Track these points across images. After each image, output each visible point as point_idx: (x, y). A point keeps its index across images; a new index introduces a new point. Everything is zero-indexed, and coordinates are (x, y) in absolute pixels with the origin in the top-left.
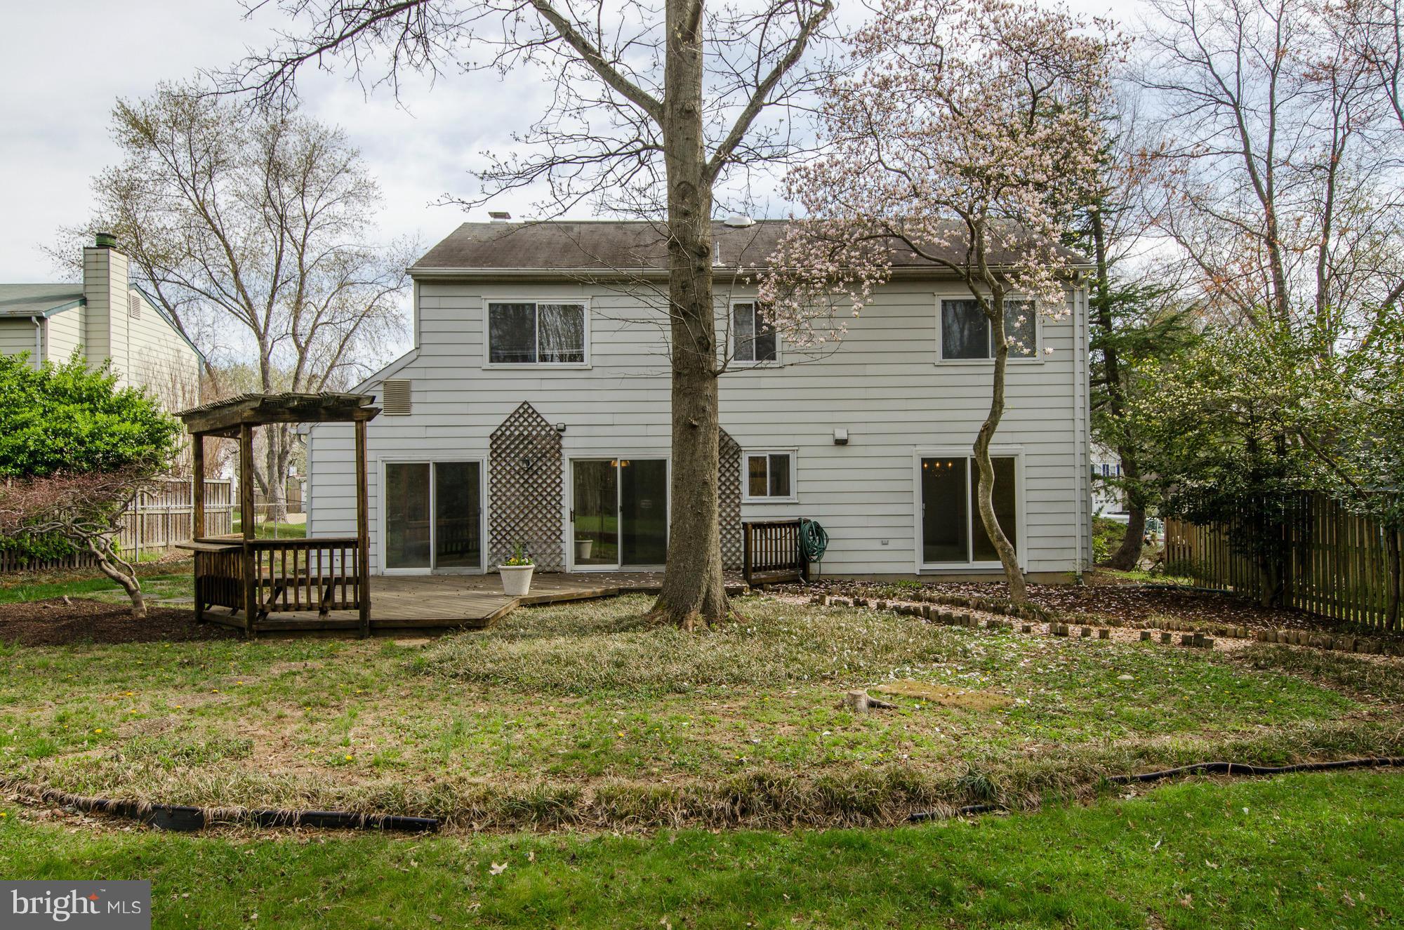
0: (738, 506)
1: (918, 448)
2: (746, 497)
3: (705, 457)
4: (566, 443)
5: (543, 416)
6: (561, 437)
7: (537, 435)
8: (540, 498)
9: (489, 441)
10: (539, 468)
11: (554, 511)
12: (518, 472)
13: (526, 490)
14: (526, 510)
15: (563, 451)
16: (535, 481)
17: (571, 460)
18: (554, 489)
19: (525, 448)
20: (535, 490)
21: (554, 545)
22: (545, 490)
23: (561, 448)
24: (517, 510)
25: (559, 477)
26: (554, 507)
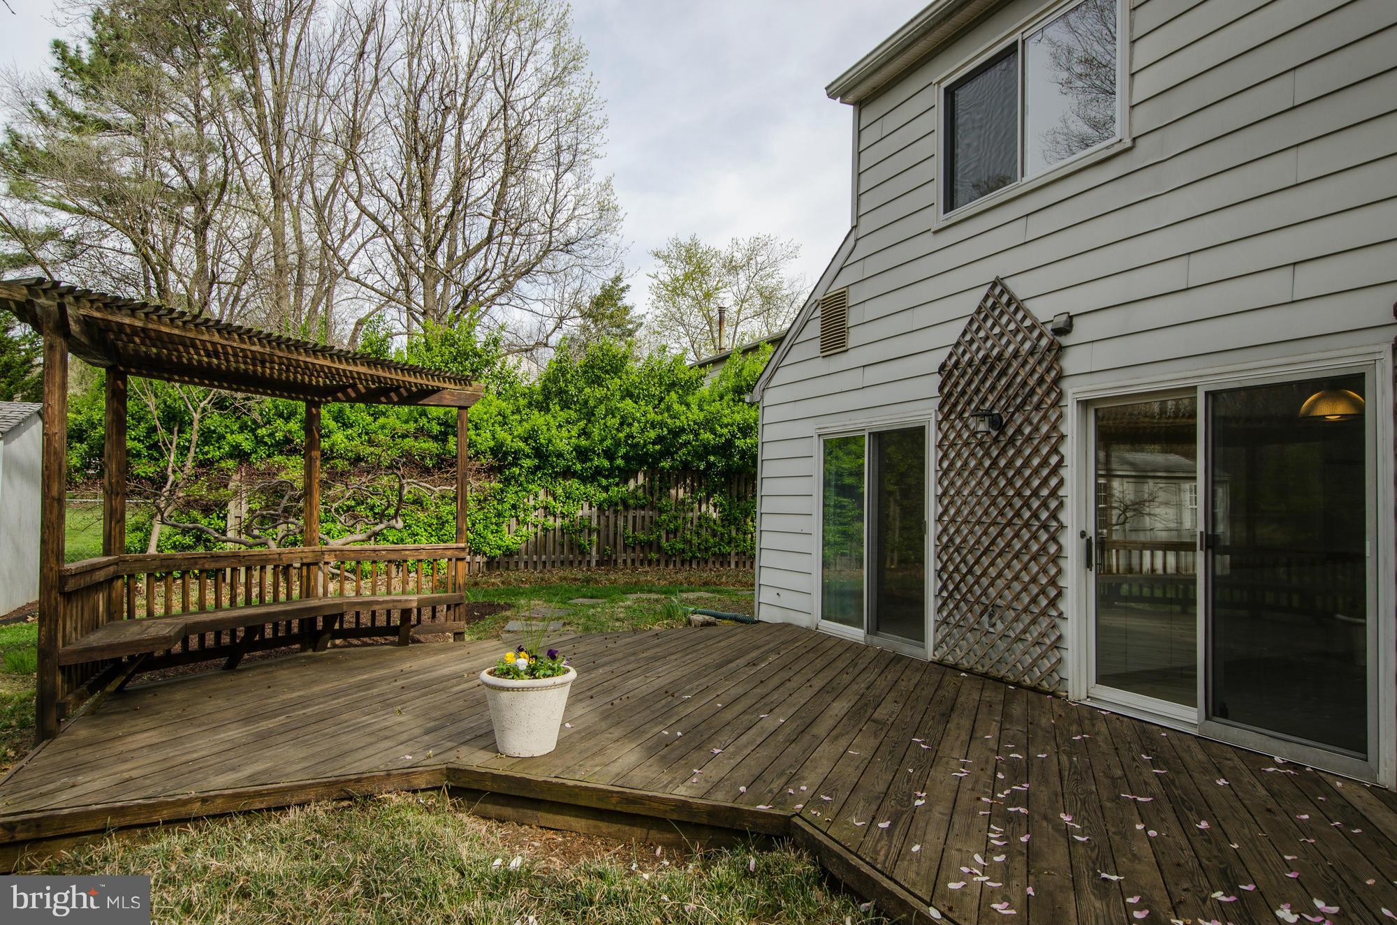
4: (1071, 363)
5: (1028, 305)
6: (1061, 348)
7: (1016, 355)
8: (1018, 503)
9: (938, 379)
10: (1019, 431)
11: (1044, 536)
12: (981, 444)
13: (994, 482)
14: (993, 531)
15: (1065, 385)
16: (1010, 463)
17: (1084, 404)
18: (1045, 482)
19: (992, 388)
20: (1010, 483)
21: (1044, 622)
22: (1027, 483)
23: (1060, 377)
24: (978, 530)
25: (1055, 450)
26: (1045, 526)
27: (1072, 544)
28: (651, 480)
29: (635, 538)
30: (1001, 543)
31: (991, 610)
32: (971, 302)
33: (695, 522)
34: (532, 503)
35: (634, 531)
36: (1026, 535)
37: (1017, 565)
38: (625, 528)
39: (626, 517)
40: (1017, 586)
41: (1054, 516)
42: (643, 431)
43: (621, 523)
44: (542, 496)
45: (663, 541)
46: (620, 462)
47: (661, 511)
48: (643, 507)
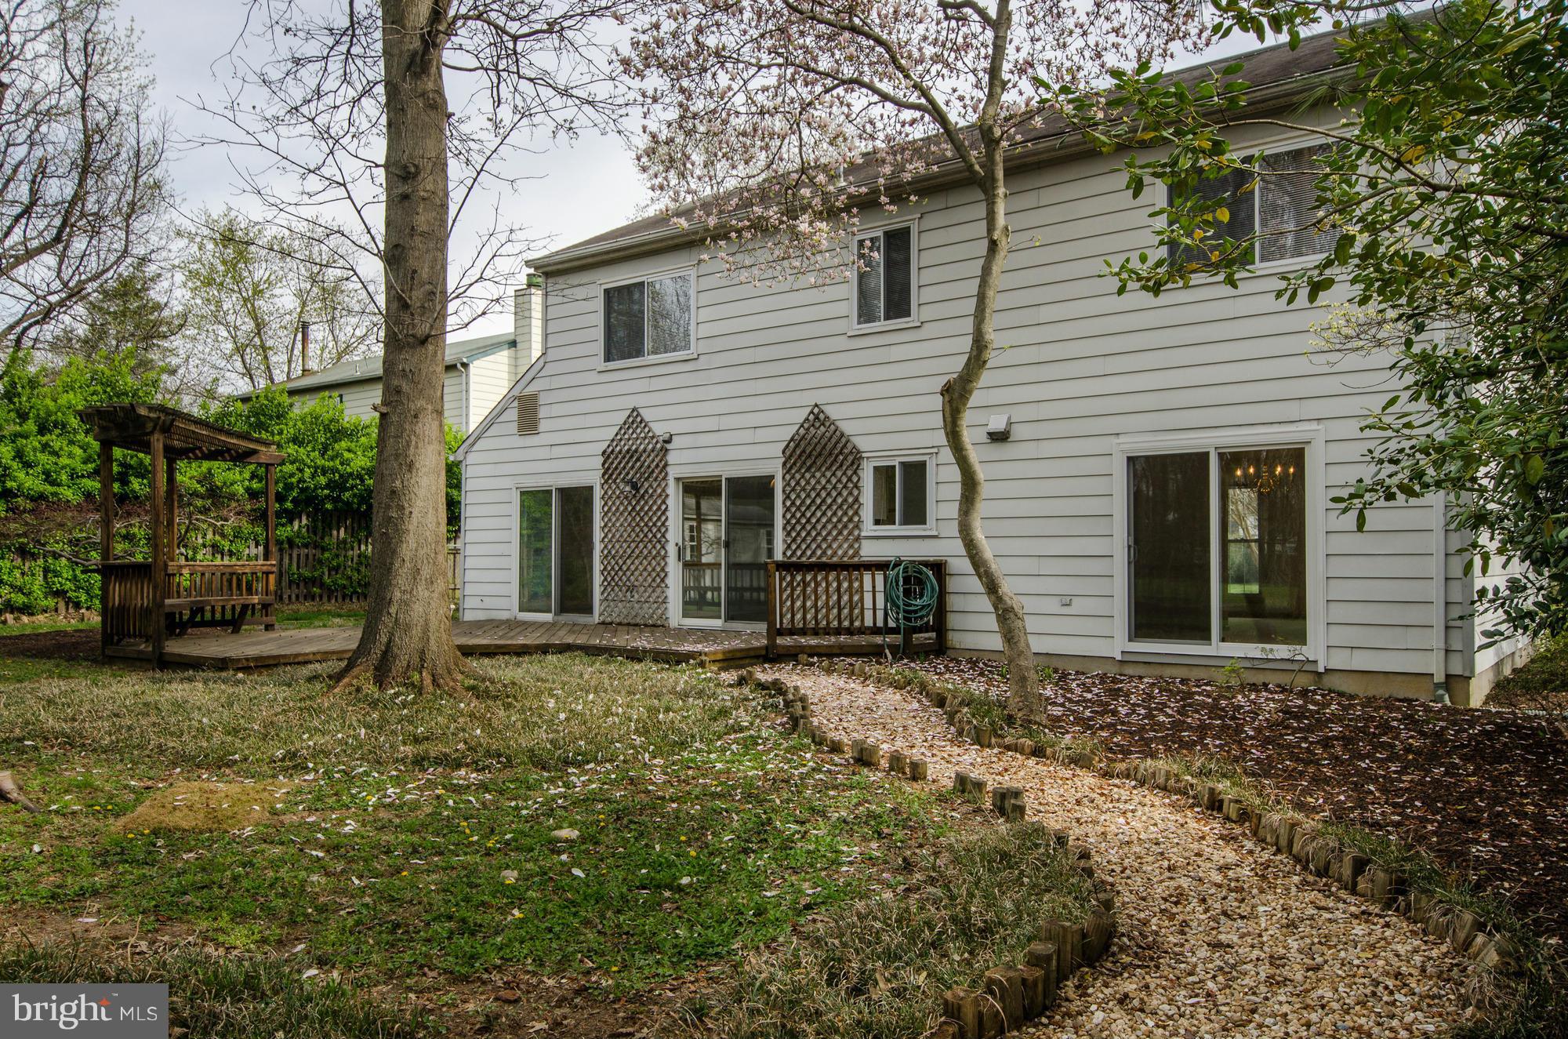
0: (858, 539)
1: (1122, 439)
2: (868, 527)
3: (397, 456)
4: (672, 458)
5: (651, 425)
6: (667, 450)
7: (645, 450)
8: (646, 529)
9: (602, 459)
10: (646, 491)
11: (658, 546)
12: (626, 498)
13: (634, 519)
14: (633, 545)
15: (669, 469)
16: (642, 508)
17: (678, 480)
18: (659, 518)
19: (632, 467)
20: (642, 519)
21: (659, 590)
22: (650, 519)
23: (666, 465)
24: (625, 545)
25: (664, 502)
26: (659, 541)
27: (672, 550)
28: (314, 521)
29: (300, 575)
30: (637, 551)
31: (631, 589)
32: (621, 417)
33: (355, 559)
34: (200, 541)
35: (298, 568)
36: (650, 546)
37: (645, 562)
38: (290, 564)
39: (291, 556)
40: (645, 574)
41: (663, 536)
42: (313, 476)
43: (286, 560)
44: (210, 536)
45: (326, 577)
46: (289, 505)
47: (324, 550)
48: (306, 546)
